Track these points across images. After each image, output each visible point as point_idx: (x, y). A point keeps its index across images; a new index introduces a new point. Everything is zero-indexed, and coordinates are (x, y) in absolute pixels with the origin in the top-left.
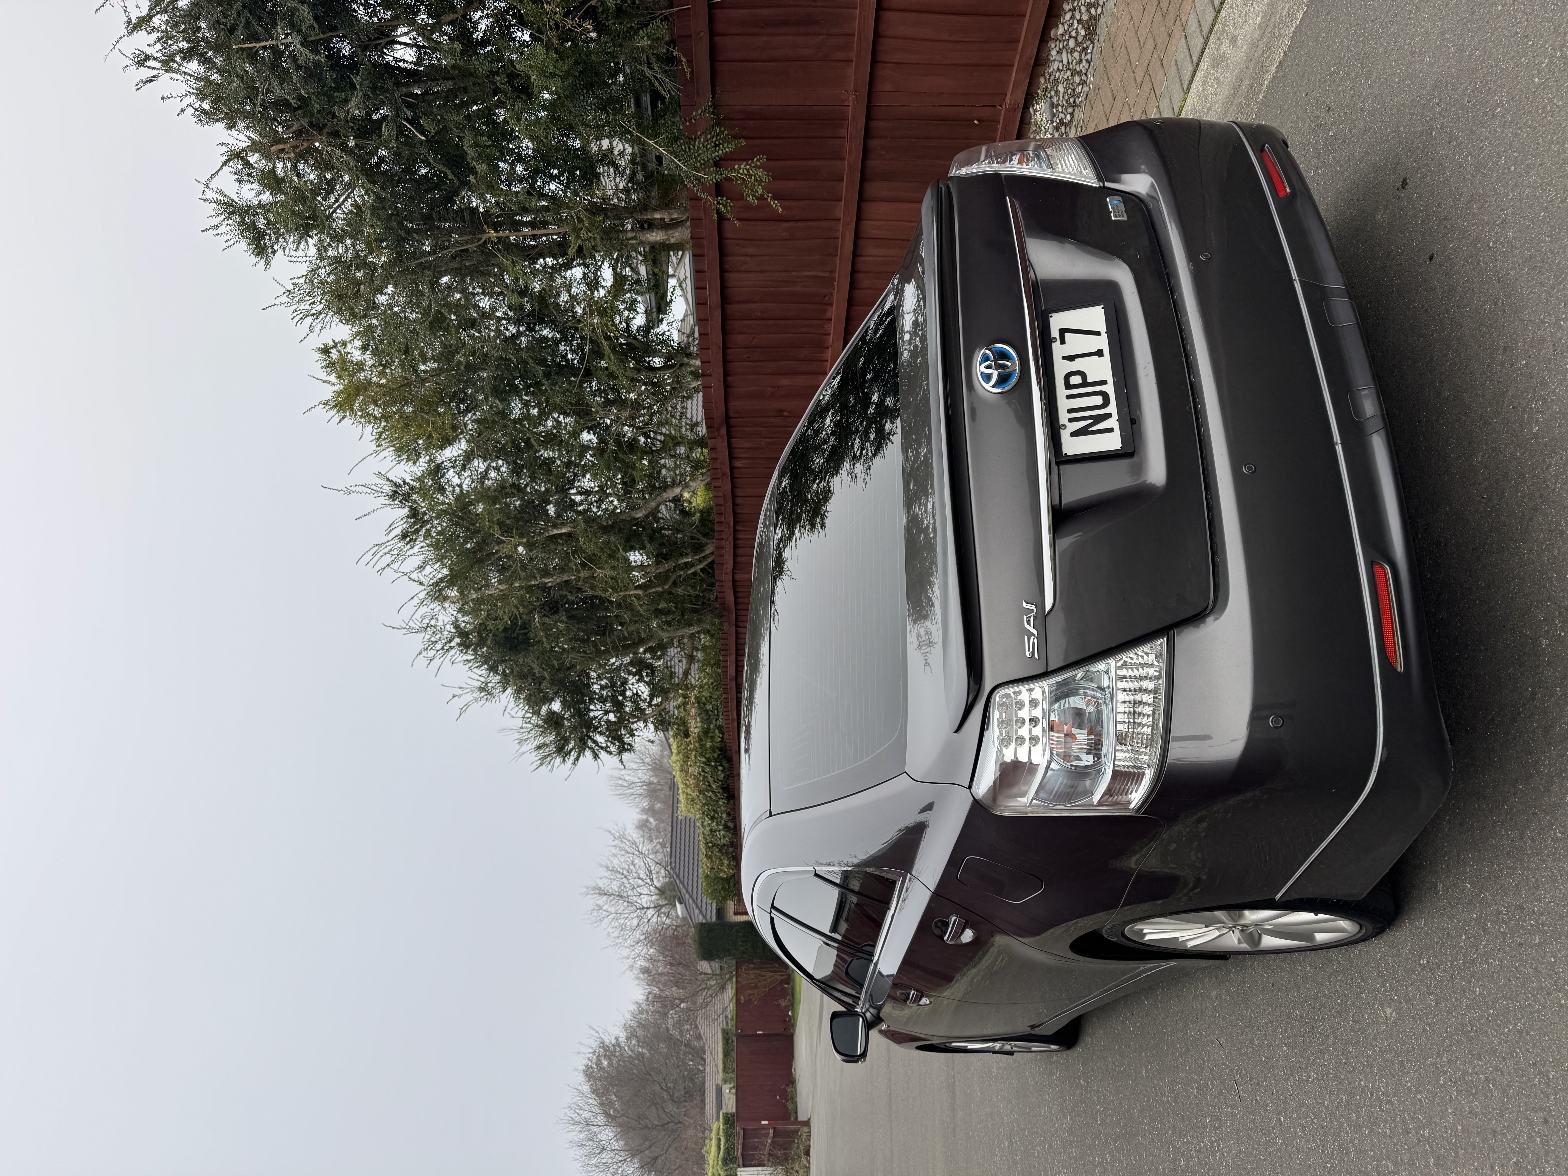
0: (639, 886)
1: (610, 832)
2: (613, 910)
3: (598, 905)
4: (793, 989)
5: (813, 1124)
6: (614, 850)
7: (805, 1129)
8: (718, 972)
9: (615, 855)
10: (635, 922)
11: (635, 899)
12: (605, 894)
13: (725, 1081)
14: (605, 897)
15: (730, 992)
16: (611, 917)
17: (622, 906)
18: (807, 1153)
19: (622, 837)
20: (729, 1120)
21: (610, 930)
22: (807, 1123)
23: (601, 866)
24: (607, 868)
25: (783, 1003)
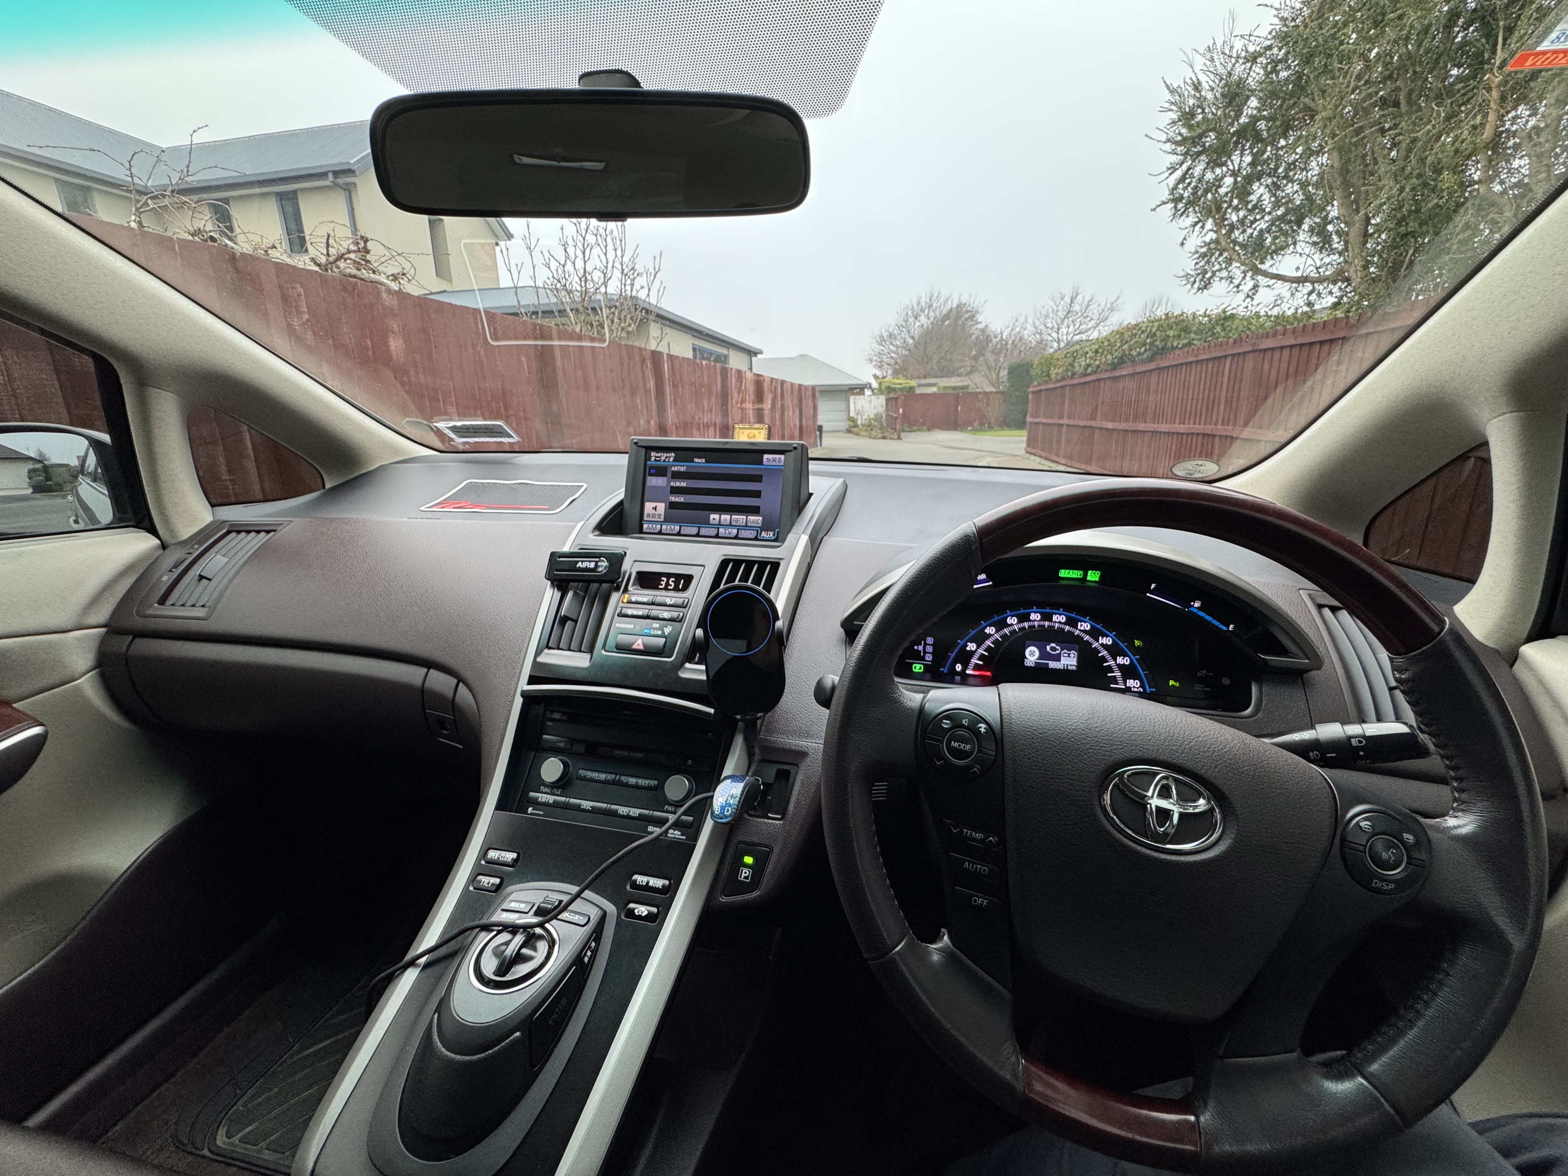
0: (1074, 325)
1: (1118, 299)
2: (1060, 308)
3: (1064, 297)
4: (984, 430)
5: (899, 441)
6: (1102, 306)
7: (896, 437)
8: (1001, 380)
9: (1099, 305)
10: (1050, 325)
11: (1066, 324)
12: (1072, 302)
13: (939, 388)
14: (1069, 301)
15: (990, 389)
16: (1055, 308)
17: (1061, 314)
18: (884, 438)
19: (1112, 309)
20: (912, 389)
21: (1047, 307)
22: (899, 438)
23: (1092, 297)
24: (1090, 301)
25: (976, 424)
